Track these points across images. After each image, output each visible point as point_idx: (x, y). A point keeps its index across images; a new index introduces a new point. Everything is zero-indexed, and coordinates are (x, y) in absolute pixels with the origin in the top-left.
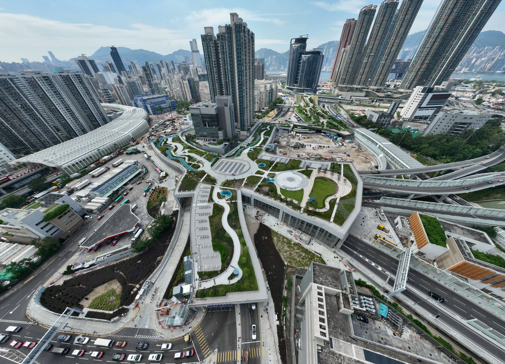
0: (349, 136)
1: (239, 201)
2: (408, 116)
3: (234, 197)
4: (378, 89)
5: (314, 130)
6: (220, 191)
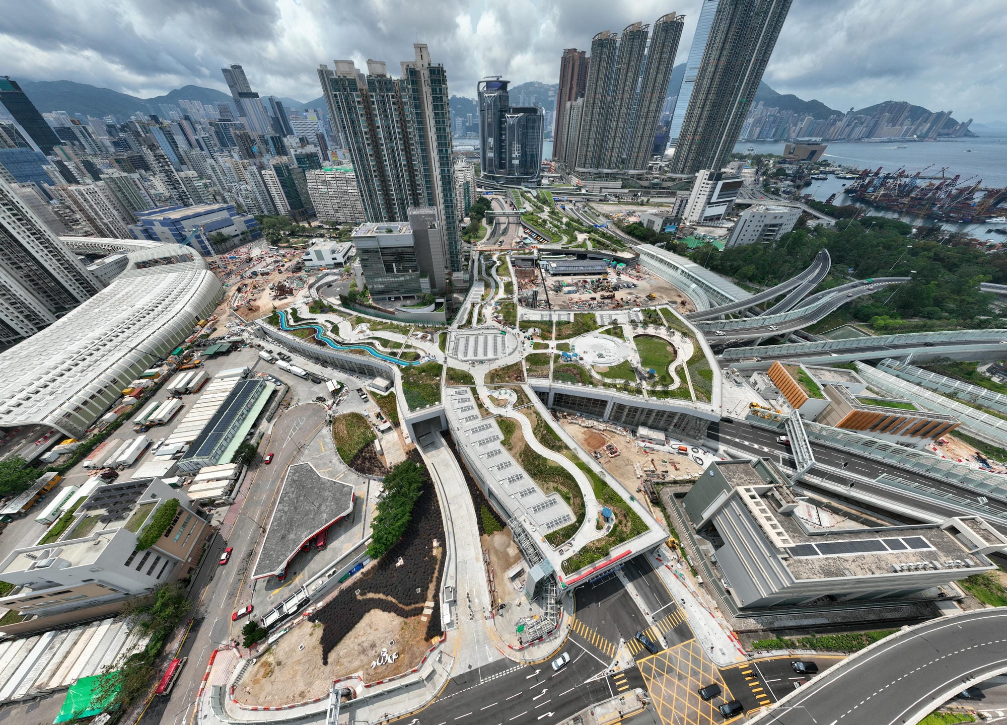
0: (633, 259)
1: (537, 403)
2: (696, 217)
3: (524, 398)
4: (639, 175)
5: (574, 255)
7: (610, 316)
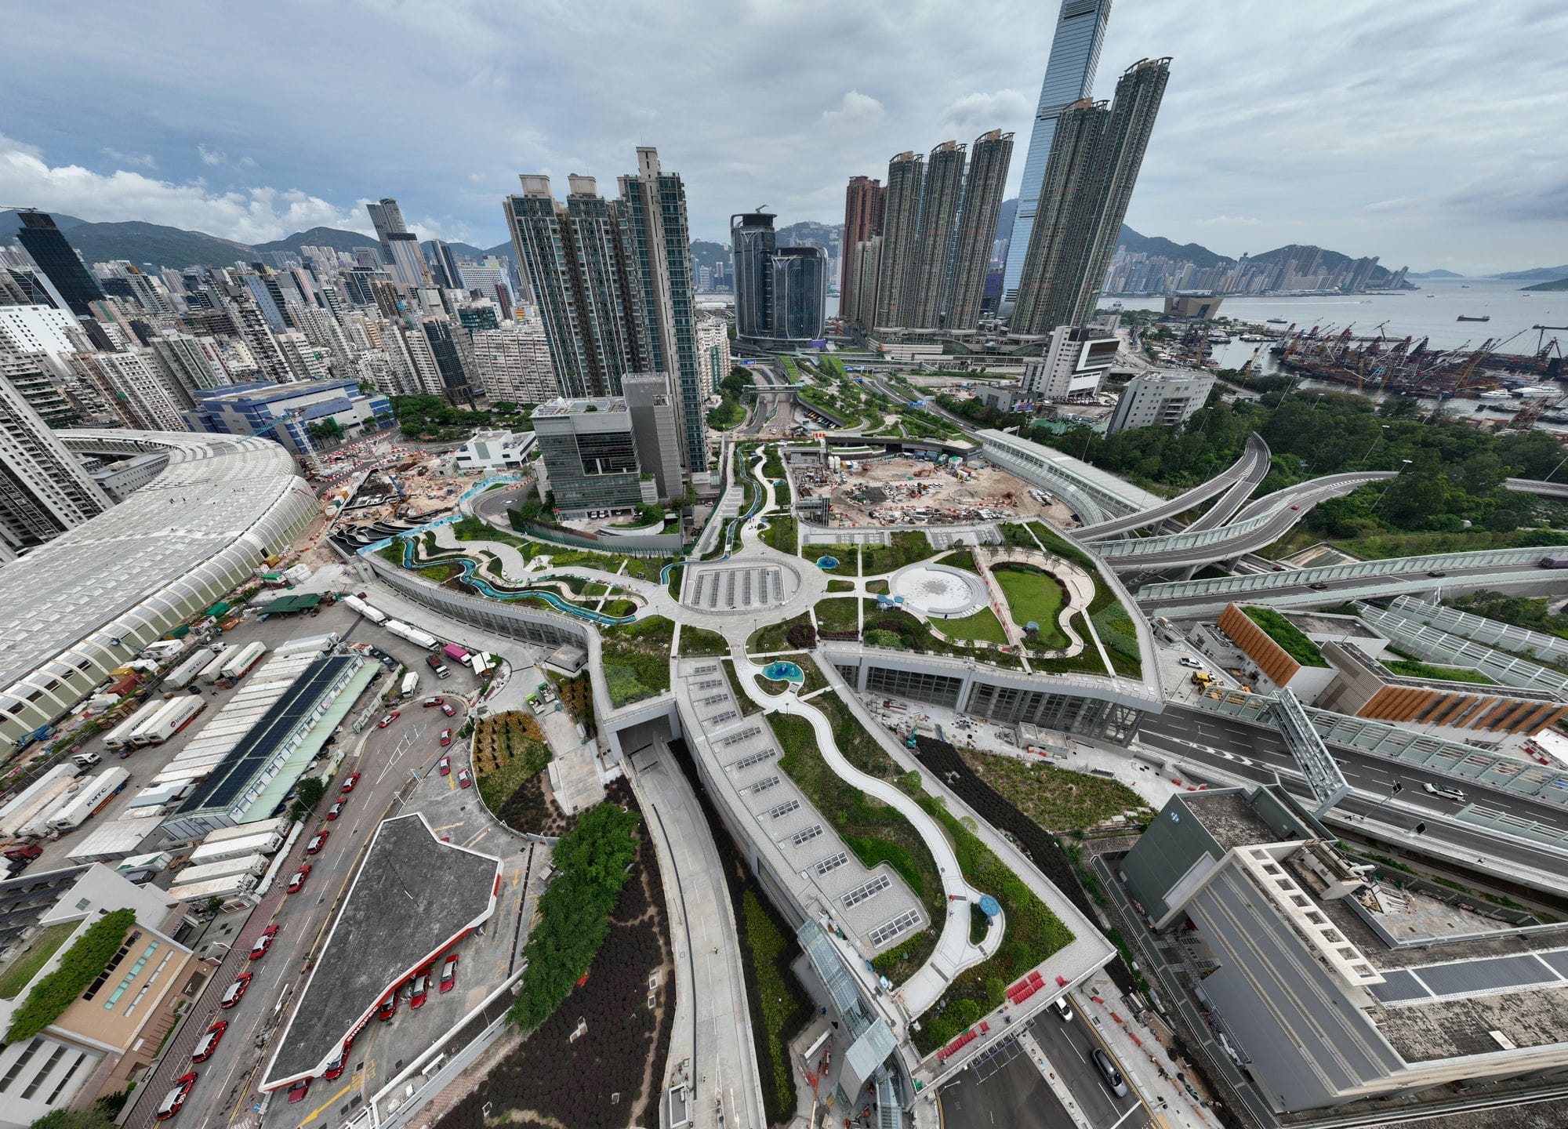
0: (972, 450)
1: (837, 685)
2: (1057, 392)
3: (815, 680)
4: (966, 336)
5: (881, 445)
6: (759, 670)
7: (948, 535)
